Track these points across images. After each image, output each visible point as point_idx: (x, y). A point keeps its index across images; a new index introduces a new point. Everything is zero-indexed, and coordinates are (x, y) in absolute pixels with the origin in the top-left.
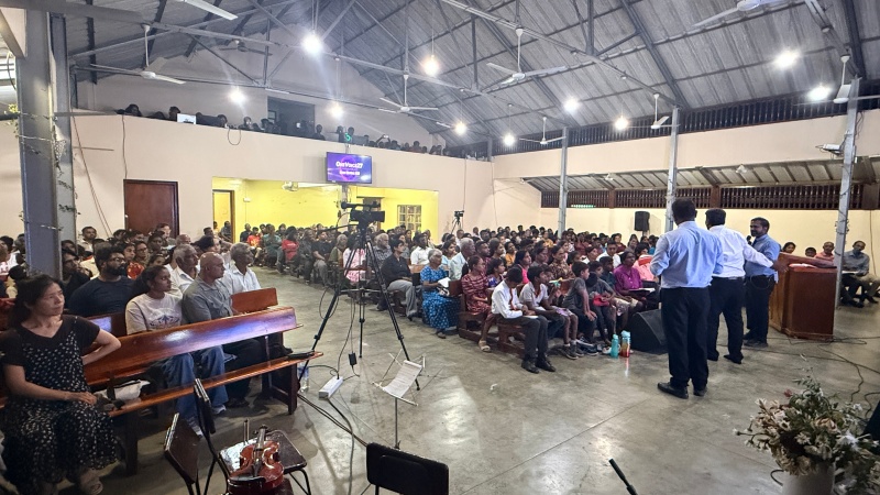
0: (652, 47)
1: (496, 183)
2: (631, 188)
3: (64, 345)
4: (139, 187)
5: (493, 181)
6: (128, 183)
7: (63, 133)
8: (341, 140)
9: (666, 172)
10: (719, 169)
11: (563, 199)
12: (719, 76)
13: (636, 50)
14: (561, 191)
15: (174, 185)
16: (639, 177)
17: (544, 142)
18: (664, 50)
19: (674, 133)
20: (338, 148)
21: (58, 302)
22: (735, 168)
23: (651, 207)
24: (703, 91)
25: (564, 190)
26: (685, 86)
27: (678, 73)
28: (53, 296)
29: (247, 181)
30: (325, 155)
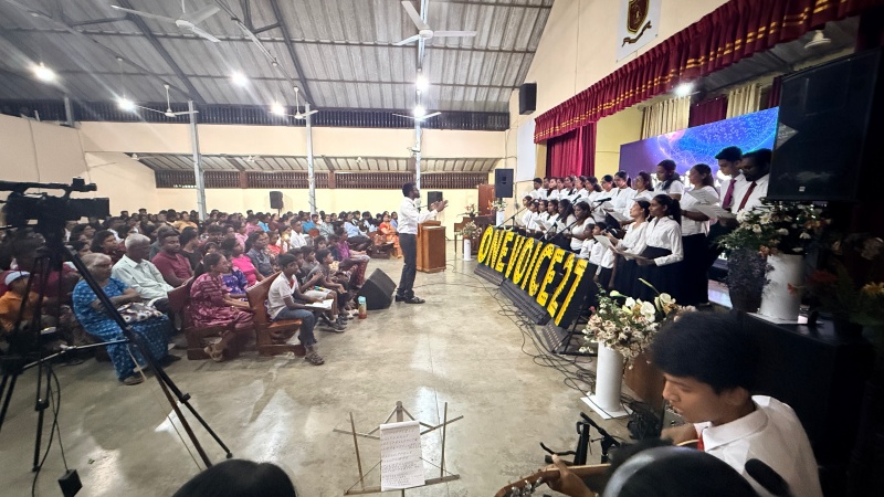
0: (290, 43)
1: (89, 157)
2: (260, 171)
5: (83, 153)
9: (305, 158)
10: (336, 158)
11: (199, 178)
12: (339, 85)
13: (273, 41)
14: (197, 170)
16: (271, 161)
17: (169, 114)
18: (299, 48)
19: (308, 125)
22: (356, 158)
23: (282, 187)
24: (327, 93)
25: (200, 170)
26: (313, 86)
27: (309, 74)
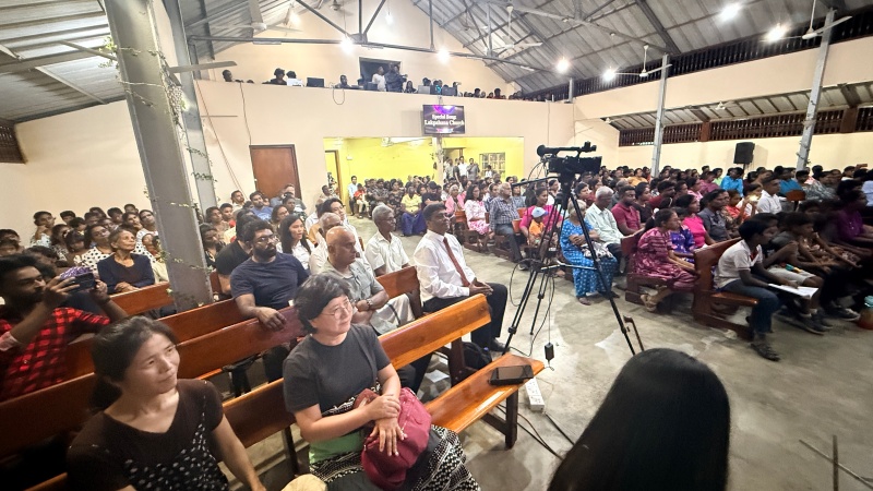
1: (577, 124)
2: (730, 119)
3: (188, 453)
4: (262, 152)
5: (574, 122)
6: (252, 148)
7: (188, 97)
8: (433, 92)
11: (658, 134)
14: (657, 127)
15: (292, 148)
17: (643, 74)
19: (824, 43)
20: (433, 100)
21: (163, 368)
23: (757, 136)
25: (661, 125)
28: (155, 359)
29: (349, 140)
30: (421, 108)
